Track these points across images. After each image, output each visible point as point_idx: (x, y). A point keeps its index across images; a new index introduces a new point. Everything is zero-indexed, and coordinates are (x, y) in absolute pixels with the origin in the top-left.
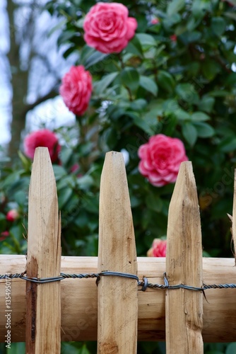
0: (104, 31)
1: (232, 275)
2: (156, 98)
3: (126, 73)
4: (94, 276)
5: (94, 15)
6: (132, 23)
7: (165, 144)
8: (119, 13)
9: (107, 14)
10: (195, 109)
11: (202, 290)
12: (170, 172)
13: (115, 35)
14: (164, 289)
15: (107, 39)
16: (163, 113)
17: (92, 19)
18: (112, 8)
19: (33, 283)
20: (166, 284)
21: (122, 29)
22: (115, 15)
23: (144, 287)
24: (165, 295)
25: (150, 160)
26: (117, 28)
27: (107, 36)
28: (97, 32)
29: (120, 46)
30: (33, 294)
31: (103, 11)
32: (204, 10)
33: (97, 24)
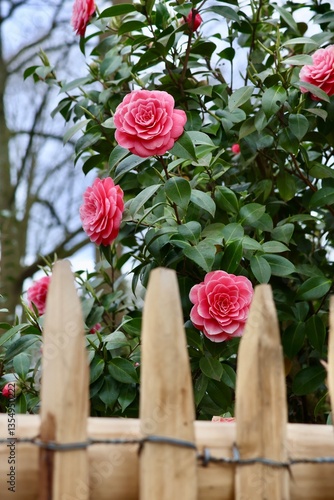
0: (141, 127)
1: (329, 448)
2: (213, 221)
3: (173, 184)
4: (134, 442)
5: (129, 106)
6: (180, 116)
7: (226, 282)
8: (163, 102)
9: (146, 104)
10: (268, 237)
11: (286, 466)
12: (234, 322)
13: (157, 132)
14: (233, 465)
15: (146, 138)
16: (224, 241)
17: (125, 111)
18: (153, 97)
19: (48, 451)
20: (236, 457)
21: (166, 124)
22: (157, 105)
23: (205, 462)
24: (234, 473)
25: (206, 305)
26: (160, 122)
27: (145, 134)
28: (134, 129)
29: (163, 147)
30: (48, 465)
31: (140, 100)
32: (278, 103)
33: (132, 118)
